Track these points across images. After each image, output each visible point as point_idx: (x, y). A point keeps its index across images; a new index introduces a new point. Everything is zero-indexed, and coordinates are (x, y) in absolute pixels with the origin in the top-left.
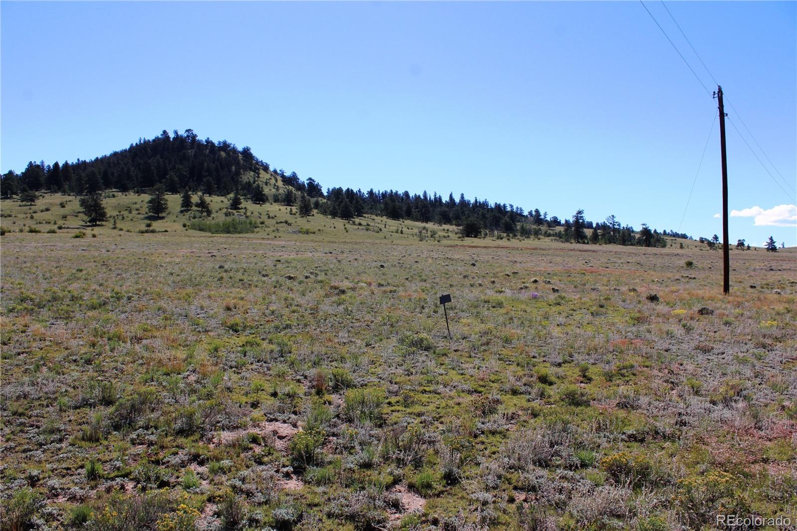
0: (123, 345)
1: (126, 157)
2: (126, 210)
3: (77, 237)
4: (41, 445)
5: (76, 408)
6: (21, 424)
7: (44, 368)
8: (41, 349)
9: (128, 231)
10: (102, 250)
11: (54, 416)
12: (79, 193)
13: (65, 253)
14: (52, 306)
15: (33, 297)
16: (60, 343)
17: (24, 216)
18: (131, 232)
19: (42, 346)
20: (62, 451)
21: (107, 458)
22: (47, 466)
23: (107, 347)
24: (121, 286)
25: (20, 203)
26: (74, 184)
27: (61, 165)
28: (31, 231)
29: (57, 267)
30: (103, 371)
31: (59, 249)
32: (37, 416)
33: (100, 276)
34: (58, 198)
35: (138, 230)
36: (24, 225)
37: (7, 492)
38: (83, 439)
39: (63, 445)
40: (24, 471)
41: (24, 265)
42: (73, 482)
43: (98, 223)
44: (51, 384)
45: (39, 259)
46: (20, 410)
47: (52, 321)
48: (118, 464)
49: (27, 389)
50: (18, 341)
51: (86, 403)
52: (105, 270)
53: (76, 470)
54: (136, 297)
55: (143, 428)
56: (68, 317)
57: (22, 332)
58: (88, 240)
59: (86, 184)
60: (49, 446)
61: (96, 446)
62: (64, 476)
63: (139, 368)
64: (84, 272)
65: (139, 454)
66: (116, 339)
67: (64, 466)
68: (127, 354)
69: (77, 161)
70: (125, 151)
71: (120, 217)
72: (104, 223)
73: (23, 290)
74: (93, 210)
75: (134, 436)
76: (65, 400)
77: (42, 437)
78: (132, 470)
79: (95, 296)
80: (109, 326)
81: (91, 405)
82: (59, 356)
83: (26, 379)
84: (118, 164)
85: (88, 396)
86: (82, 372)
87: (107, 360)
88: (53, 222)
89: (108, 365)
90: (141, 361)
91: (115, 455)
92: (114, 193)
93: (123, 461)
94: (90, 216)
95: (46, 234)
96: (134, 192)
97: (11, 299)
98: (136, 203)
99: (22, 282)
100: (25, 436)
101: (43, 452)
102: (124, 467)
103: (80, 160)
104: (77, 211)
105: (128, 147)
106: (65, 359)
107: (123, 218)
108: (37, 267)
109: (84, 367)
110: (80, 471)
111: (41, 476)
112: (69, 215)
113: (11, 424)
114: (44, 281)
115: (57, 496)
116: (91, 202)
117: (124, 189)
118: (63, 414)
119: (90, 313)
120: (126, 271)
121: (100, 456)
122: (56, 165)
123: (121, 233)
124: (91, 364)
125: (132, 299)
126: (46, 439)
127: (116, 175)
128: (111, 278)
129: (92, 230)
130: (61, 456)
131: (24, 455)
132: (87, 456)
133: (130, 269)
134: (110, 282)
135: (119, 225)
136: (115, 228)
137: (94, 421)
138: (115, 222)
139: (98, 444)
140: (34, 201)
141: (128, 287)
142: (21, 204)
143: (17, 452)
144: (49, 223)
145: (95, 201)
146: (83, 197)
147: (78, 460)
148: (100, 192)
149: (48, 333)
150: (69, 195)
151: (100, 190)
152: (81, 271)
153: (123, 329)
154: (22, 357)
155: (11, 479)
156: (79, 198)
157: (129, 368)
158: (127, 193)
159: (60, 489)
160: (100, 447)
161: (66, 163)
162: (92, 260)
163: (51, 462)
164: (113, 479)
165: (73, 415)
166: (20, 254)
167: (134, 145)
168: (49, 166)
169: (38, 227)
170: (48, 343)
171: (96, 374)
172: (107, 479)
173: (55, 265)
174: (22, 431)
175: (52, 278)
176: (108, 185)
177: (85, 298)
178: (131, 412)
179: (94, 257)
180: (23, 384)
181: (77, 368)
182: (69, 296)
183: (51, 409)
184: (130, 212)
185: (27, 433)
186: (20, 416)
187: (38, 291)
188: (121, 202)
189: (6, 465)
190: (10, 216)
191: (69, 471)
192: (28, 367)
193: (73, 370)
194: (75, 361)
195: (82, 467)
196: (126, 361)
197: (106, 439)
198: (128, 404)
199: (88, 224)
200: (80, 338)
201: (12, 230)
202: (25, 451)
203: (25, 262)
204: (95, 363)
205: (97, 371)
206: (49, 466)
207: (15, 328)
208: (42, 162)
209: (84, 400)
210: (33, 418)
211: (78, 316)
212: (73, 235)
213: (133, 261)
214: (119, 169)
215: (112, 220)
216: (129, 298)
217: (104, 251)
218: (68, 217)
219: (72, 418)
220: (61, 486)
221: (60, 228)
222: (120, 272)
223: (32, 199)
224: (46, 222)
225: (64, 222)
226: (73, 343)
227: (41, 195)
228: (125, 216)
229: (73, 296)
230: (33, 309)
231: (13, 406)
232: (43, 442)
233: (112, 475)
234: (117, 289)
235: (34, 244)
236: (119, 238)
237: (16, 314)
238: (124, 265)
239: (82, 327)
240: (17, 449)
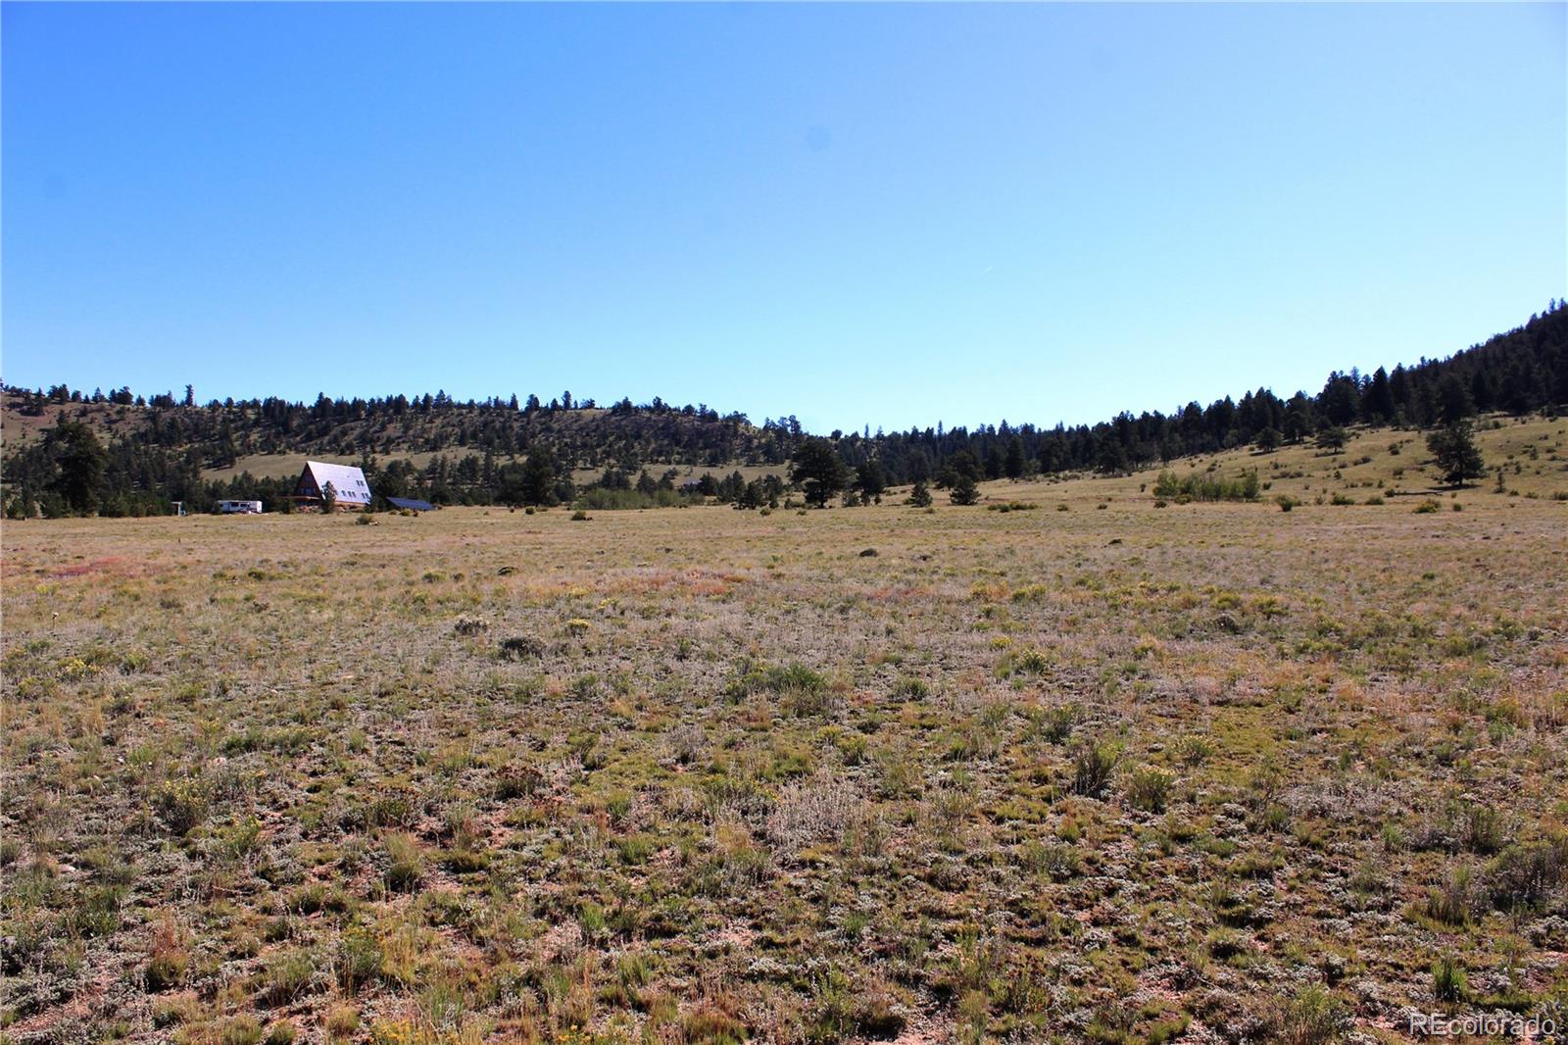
0: (1519, 732)
1: (1522, 343)
2: (1525, 452)
3: (1422, 510)
4: (1348, 910)
5: (1418, 849)
6: (1315, 864)
7: (1359, 763)
8: (1355, 727)
9: (1530, 496)
10: (1473, 535)
11: (1375, 856)
12: (1427, 423)
13: (1400, 542)
14: (1376, 645)
15: (1341, 626)
16: (1390, 718)
17: (1324, 474)
18: (1536, 498)
19: (1356, 720)
20: (1388, 929)
21: (1477, 962)
22: (1359, 952)
23: (1485, 735)
24: (1516, 611)
25: (1316, 450)
26: (1415, 408)
27: (1389, 372)
28: (1337, 502)
29: (1384, 571)
30: (1475, 783)
31: (1387, 534)
32: (1344, 854)
33: (1471, 588)
34: (1386, 436)
35: (1551, 492)
36: (1325, 492)
37: (1286, 984)
38: (1430, 913)
39: (1391, 918)
40: (1316, 953)
41: (1325, 566)
42: (1407, 994)
43: (1464, 481)
44: (1372, 796)
45: (1351, 554)
46: (1314, 838)
47: (1375, 674)
48: (1503, 980)
49: (1327, 799)
50: (1312, 707)
51: (1435, 843)
52: (1479, 577)
53: (1414, 972)
54: (1548, 635)
55: (1560, 914)
56: (1405, 669)
57: (1320, 691)
58: (1445, 516)
59: (1440, 405)
60: (1363, 914)
61: (1456, 934)
62: (1389, 980)
63: (1555, 784)
64: (1438, 581)
65: (1550, 970)
66: (1505, 720)
67: (1391, 958)
68: (1528, 753)
69: (1420, 363)
70: (1520, 331)
71: (1513, 469)
72: (1477, 481)
73: (1322, 613)
74: (1453, 456)
75: (1540, 929)
76: (1397, 830)
77: (1351, 895)
78: (1534, 1000)
79: (1460, 629)
80: (1489, 690)
81: (1447, 848)
82: (1387, 743)
83: (1326, 780)
84: (1506, 358)
85: (1443, 829)
86: (1433, 779)
87: (1484, 762)
88: (1376, 484)
89: (1485, 770)
90: (1558, 771)
91: (1496, 960)
92: (1499, 419)
93: (1514, 977)
94: (1449, 468)
95: (1362, 507)
96: (1542, 415)
97: (1301, 630)
98: (1546, 438)
99: (1320, 597)
100: (1321, 887)
101: (1354, 923)
102: (1516, 989)
103: (1427, 359)
104: (1421, 460)
105: (1524, 322)
106: (1398, 750)
107: (1519, 470)
108: (1348, 570)
109: (1435, 769)
110: (1420, 975)
111: (1347, 970)
112: (1408, 469)
113: (1298, 861)
114: (1359, 596)
115: (1375, 1014)
116: (1449, 441)
117: (1519, 409)
118: (1392, 857)
119: (1450, 664)
120: (1526, 578)
121: (1464, 956)
122: (1381, 373)
123: (1513, 500)
124: (1451, 766)
125: (1540, 637)
126: (1357, 900)
127: (1500, 382)
128: (1493, 593)
129: (1454, 496)
130: (1386, 938)
131: (1317, 923)
132: (1436, 948)
133: (1535, 575)
134: (1490, 602)
135: (1509, 485)
136: (1500, 491)
137: (1454, 881)
138: (1500, 478)
139: (1460, 929)
140: (1341, 446)
141: (1531, 611)
142: (1319, 451)
143: (1306, 915)
144: (1370, 485)
145: (1459, 438)
146: (1433, 432)
147: (1418, 953)
148: (1468, 420)
149: (1369, 697)
150: (1407, 430)
151: (1468, 416)
152: (1432, 577)
153: (1518, 700)
154: (1319, 737)
155: (1295, 962)
156: (1425, 433)
157: (1532, 782)
158: (1525, 418)
159: (1382, 1002)
160: (1465, 937)
161: (1400, 368)
162: (1454, 556)
163: (1365, 947)
164: (1490, 1009)
165: (1409, 862)
166: (1318, 545)
167: (1539, 316)
168: (1367, 377)
169: (1349, 494)
170: (1366, 716)
171: (1459, 787)
172: (1477, 1006)
173: (1382, 567)
174: (1315, 877)
175: (1374, 591)
176: (1484, 404)
177: (1439, 633)
178: (1534, 876)
179: (1457, 551)
180: (1319, 790)
181: (1422, 771)
182: (1409, 627)
183: (1368, 843)
184: (1534, 456)
185: (1324, 882)
186: (1314, 849)
187: (1349, 615)
188: (1513, 436)
189: (1286, 934)
190: (1299, 475)
191: (1399, 972)
192: (1329, 758)
193: (1414, 774)
194: (1418, 755)
195: (1426, 969)
196: (1526, 766)
197: (1478, 922)
198: (1529, 858)
199: (1445, 484)
200: (1428, 711)
201: (1303, 500)
202: (1319, 915)
203: (1327, 561)
204: (1458, 765)
205: (1461, 782)
206: (1361, 953)
207: (1308, 682)
208: (1355, 371)
209: (1433, 835)
210: (1336, 857)
211: (1426, 666)
212: (1416, 506)
213: (1542, 559)
214: (1508, 370)
215: (1494, 476)
216: (1533, 636)
217: (1478, 537)
218: (1405, 472)
219: (1410, 868)
220: (1383, 998)
221: (1390, 494)
222: (1512, 581)
223: (1337, 442)
224: (1364, 485)
225: (1397, 482)
226: (1415, 720)
227: (1354, 434)
228: (1522, 465)
229: (1415, 628)
230: (1339, 650)
231: (1302, 828)
232: (1353, 906)
233: (1489, 1000)
234: (1507, 615)
235: (1341, 526)
236: (1509, 512)
237: (1309, 658)
238: (1522, 565)
239: (1434, 690)
240: (1307, 908)
